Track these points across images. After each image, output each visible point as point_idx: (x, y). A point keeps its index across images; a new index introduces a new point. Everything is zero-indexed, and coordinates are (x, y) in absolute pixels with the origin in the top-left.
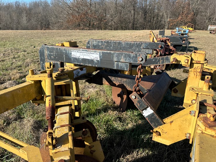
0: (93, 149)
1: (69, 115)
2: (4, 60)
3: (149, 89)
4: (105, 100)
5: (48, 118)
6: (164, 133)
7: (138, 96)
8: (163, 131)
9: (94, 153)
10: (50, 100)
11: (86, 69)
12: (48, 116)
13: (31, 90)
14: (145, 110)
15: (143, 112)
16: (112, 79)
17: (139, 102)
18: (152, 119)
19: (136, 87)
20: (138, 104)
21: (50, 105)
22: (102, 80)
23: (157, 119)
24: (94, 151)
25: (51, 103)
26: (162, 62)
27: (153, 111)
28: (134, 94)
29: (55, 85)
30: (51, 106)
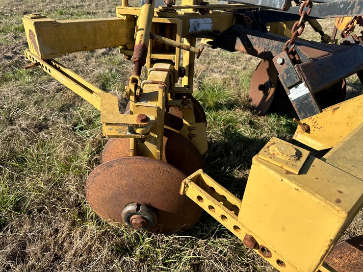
0: (192, 132)
1: (168, 74)
2: (95, 13)
3: (316, 57)
4: (236, 92)
5: (135, 60)
6: (316, 129)
7: (287, 60)
8: (316, 124)
9: (194, 139)
10: (142, 35)
11: (212, 23)
12: (135, 56)
13: (121, 30)
14: (294, 88)
15: (291, 91)
16: (254, 40)
17: (287, 72)
18: (302, 106)
19: (289, 44)
20: (285, 75)
21: (140, 43)
22: (235, 42)
23: (312, 106)
24: (194, 136)
25: (142, 40)
26: (358, 10)
27: (309, 90)
28: (282, 56)
29: (153, 21)
30: (142, 43)
